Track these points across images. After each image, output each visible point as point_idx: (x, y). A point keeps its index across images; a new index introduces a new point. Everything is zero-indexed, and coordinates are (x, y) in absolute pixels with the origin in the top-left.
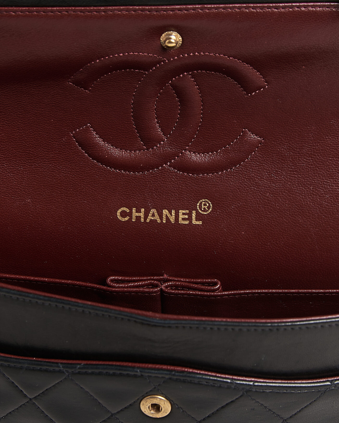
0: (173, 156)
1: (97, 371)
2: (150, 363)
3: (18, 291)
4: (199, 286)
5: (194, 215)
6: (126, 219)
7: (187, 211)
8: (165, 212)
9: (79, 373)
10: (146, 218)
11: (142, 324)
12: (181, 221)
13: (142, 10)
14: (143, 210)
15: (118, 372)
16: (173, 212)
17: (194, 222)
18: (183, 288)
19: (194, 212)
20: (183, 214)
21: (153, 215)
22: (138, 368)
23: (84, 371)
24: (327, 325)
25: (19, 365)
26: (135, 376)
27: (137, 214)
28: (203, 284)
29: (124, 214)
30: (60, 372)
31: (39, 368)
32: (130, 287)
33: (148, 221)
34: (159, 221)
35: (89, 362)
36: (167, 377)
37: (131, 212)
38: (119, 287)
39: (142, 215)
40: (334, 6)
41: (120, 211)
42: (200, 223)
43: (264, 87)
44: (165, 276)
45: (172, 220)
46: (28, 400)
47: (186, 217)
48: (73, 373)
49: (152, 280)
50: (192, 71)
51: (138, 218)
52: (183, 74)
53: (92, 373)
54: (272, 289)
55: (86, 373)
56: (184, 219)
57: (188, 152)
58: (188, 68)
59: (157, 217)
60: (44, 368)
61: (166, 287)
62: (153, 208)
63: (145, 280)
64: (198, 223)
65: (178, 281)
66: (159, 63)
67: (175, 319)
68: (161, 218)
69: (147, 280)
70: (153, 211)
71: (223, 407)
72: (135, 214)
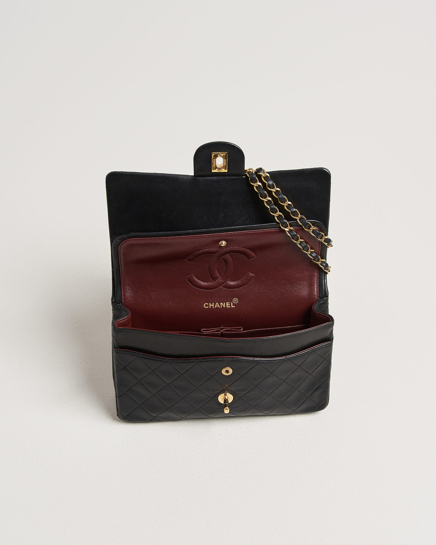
0: (223, 283)
1: (207, 360)
2: (225, 356)
3: (179, 335)
4: (235, 330)
5: (232, 304)
6: (207, 307)
7: (229, 303)
8: (221, 304)
9: (200, 362)
10: (214, 306)
11: (223, 342)
12: (227, 307)
13: (213, 235)
14: (213, 303)
15: (214, 360)
16: (224, 303)
17: (232, 306)
18: (229, 331)
19: (232, 303)
20: (228, 304)
21: (217, 305)
22: (221, 358)
23: (202, 360)
24: (283, 337)
25: (178, 361)
26: (220, 361)
27: (211, 305)
28: (236, 329)
29: (206, 306)
30: (194, 362)
31: (186, 361)
32: (210, 332)
33: (215, 307)
34: (219, 307)
35: (203, 358)
36: (231, 360)
37: (209, 305)
38: (206, 333)
39: (213, 305)
40: (278, 229)
41: (205, 304)
42: (234, 307)
43: (255, 257)
44: (222, 327)
45: (224, 307)
46: (181, 374)
47: (229, 305)
48: (198, 362)
49: (218, 329)
50: (230, 253)
51: (212, 307)
52: (227, 254)
53: (205, 361)
54: (262, 329)
55: (203, 361)
56: (228, 306)
57: (228, 281)
58: (228, 252)
59: (219, 306)
60: (188, 361)
61: (223, 331)
62: (217, 302)
63: (215, 329)
64: (233, 307)
65: (227, 329)
66: (218, 251)
67: (234, 339)
68: (220, 306)
69: (216, 329)
70: (217, 303)
71: (250, 369)
72: (210, 305)
